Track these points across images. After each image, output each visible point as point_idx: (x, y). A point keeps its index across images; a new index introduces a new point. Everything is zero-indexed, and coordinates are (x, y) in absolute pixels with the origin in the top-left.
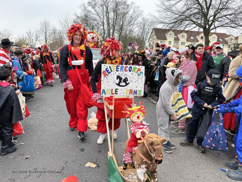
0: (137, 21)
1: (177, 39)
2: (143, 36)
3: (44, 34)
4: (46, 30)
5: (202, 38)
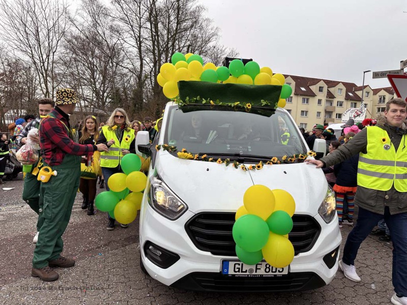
5: (321, 89)
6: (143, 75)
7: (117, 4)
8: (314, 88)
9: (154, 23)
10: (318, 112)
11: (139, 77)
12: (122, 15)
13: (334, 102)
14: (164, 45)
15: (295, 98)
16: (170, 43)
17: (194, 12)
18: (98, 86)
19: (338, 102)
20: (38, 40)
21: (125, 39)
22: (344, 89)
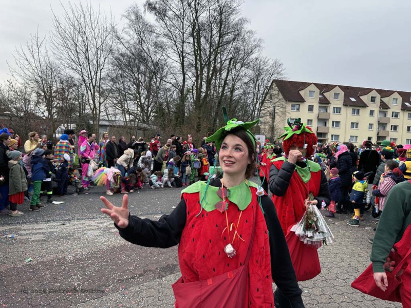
1: (324, 102)
5: (373, 100)
6: (185, 89)
7: (161, 21)
8: (365, 99)
9: (196, 37)
10: (370, 124)
11: (182, 91)
12: (166, 31)
13: (388, 112)
14: (206, 59)
15: (343, 110)
16: (213, 57)
17: (237, 25)
19: (393, 113)
20: (87, 59)
21: (169, 55)
22: (400, 99)
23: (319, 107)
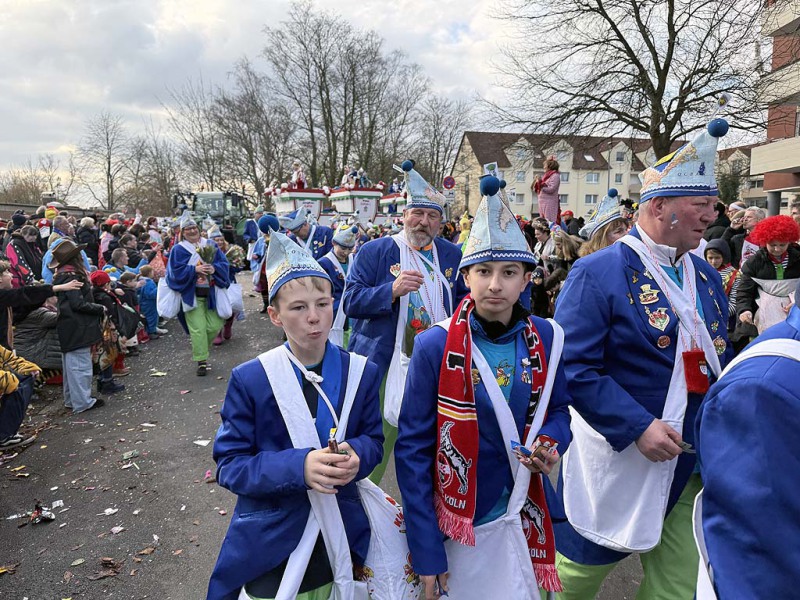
0: (416, 112)
2: (435, 157)
3: (102, 161)
4: (109, 149)
5: (620, 158)
15: (573, 174)
18: (259, 174)
23: (535, 173)
